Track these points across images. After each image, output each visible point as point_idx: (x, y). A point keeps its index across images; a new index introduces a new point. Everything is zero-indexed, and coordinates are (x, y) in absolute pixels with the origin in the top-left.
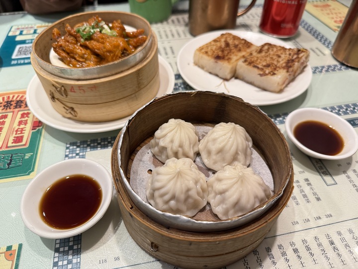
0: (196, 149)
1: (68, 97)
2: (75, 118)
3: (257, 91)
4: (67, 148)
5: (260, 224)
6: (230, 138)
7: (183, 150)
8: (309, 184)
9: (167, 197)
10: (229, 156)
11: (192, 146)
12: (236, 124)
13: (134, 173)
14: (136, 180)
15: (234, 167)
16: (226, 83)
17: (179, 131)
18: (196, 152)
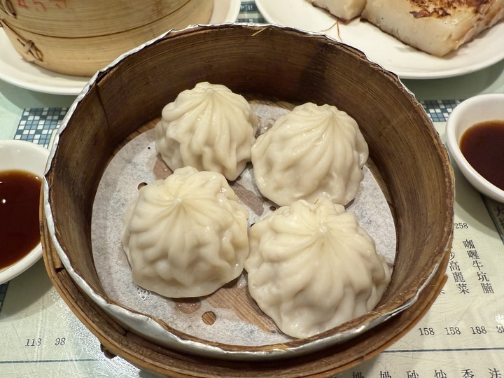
0: (244, 154)
1: (18, 17)
2: (40, 63)
3: (401, 50)
4: (24, 118)
5: (345, 361)
6: (319, 139)
7: (214, 151)
8: (472, 254)
9: (151, 253)
10: (309, 179)
11: (235, 146)
12: (340, 109)
13: (108, 185)
14: (109, 200)
15: (313, 207)
16: (342, 26)
17: (208, 111)
18: (244, 160)
